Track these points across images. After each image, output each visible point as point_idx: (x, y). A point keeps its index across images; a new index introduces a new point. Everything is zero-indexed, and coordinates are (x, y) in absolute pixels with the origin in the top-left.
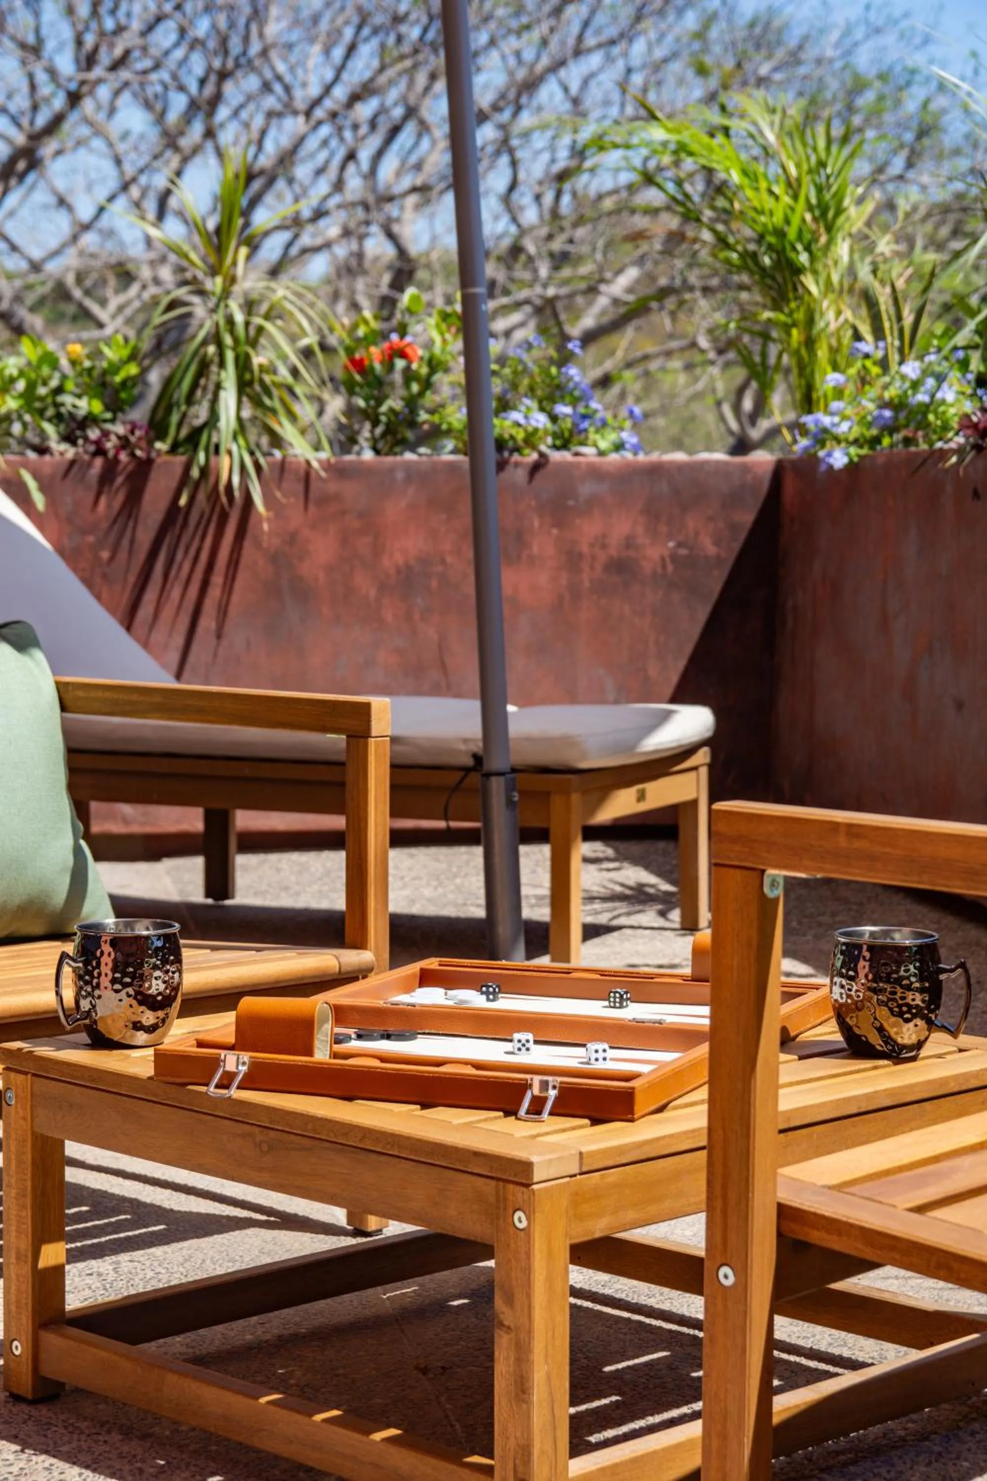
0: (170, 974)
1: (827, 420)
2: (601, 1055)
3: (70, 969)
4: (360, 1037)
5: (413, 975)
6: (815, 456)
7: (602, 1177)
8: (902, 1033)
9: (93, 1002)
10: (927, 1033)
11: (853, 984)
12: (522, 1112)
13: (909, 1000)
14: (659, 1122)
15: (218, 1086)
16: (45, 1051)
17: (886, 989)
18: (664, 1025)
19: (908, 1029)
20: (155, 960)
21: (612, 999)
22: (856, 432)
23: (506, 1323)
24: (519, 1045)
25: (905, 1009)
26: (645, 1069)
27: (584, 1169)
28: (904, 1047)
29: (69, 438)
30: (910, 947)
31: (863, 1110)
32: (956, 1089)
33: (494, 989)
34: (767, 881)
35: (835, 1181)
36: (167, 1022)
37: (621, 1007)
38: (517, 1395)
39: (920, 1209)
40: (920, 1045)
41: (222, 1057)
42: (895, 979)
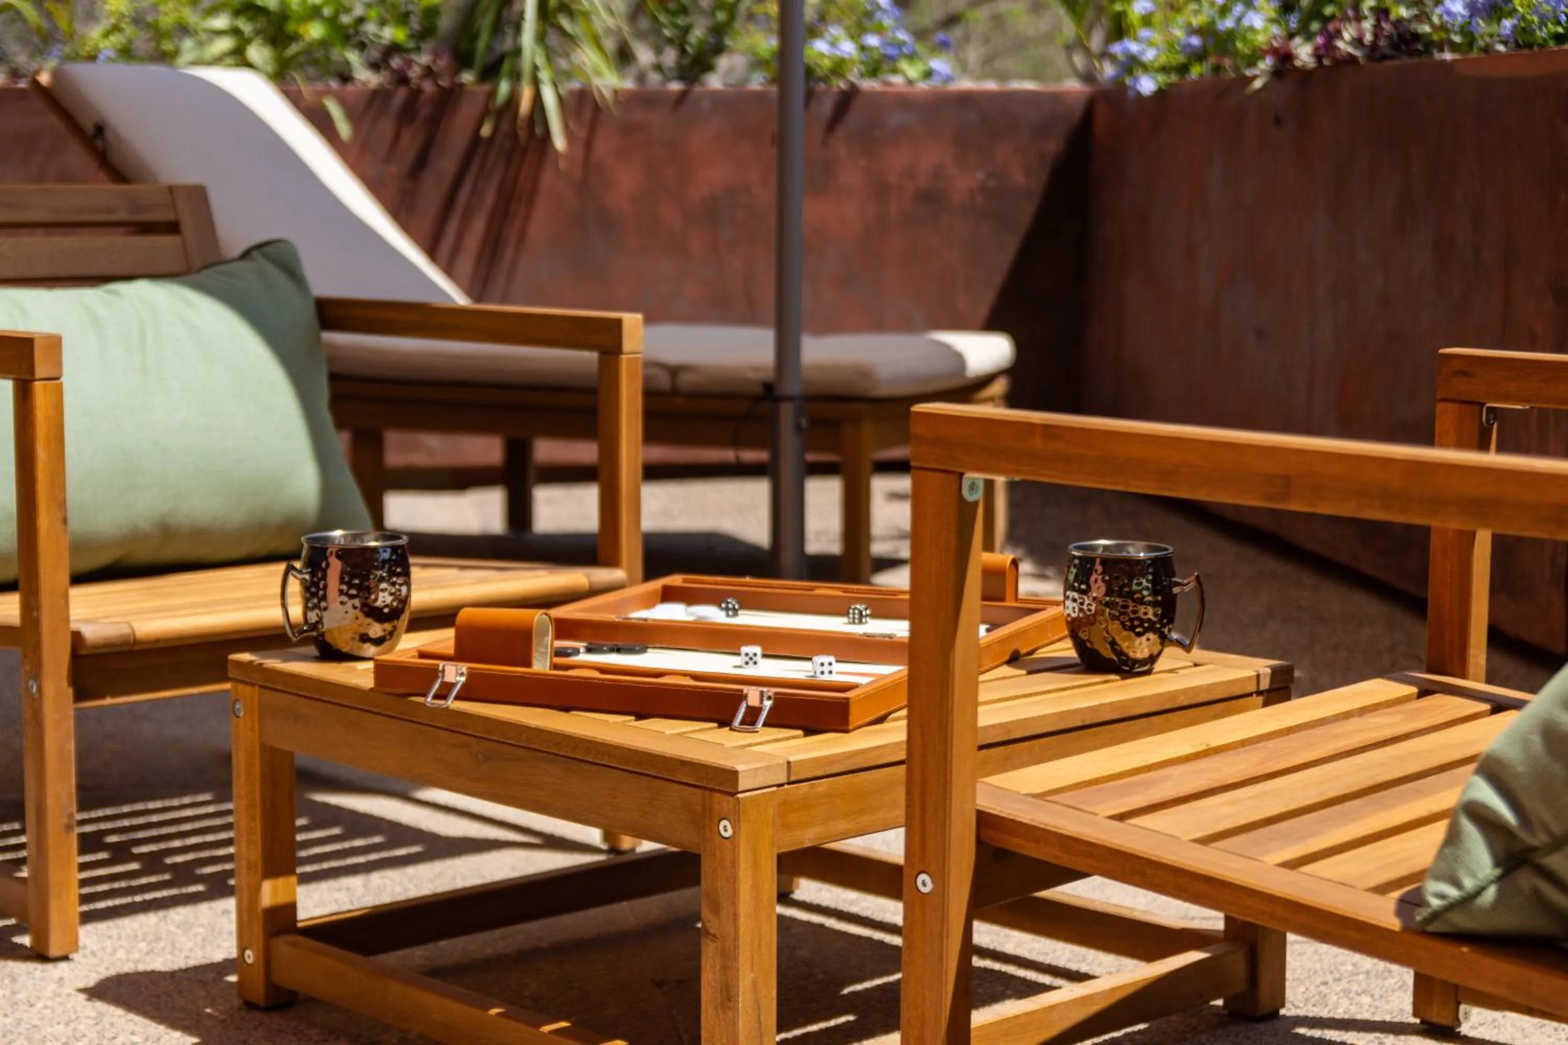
0: (397, 587)
1: (1134, 47)
2: (826, 668)
3: (298, 582)
4: (589, 650)
5: (655, 591)
6: (1123, 84)
7: (812, 787)
8: (1134, 647)
9: (319, 614)
10: (1159, 647)
11: (1085, 597)
12: (737, 722)
13: (1141, 615)
14: (875, 733)
15: (436, 697)
16: (274, 663)
17: (1117, 603)
18: (894, 640)
19: (1141, 643)
20: (381, 572)
21: (851, 616)
22: (1163, 60)
23: (712, 931)
24: (747, 659)
25: (1136, 623)
26: (863, 681)
27: (793, 779)
28: (1136, 661)
29: (375, 66)
30: (1144, 560)
31: (1087, 723)
32: (1186, 703)
33: (734, 605)
34: (966, 484)
35: (1039, 790)
36: (395, 634)
37: (861, 622)
38: (722, 1003)
39: (1121, 817)
40: (1153, 659)
41: (441, 668)
42: (1127, 592)
